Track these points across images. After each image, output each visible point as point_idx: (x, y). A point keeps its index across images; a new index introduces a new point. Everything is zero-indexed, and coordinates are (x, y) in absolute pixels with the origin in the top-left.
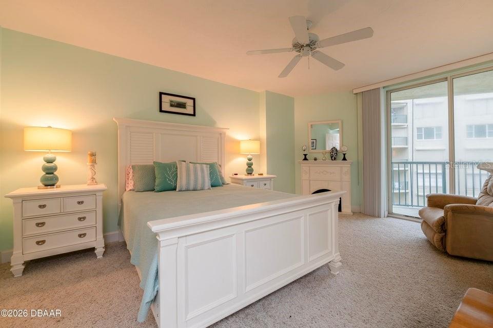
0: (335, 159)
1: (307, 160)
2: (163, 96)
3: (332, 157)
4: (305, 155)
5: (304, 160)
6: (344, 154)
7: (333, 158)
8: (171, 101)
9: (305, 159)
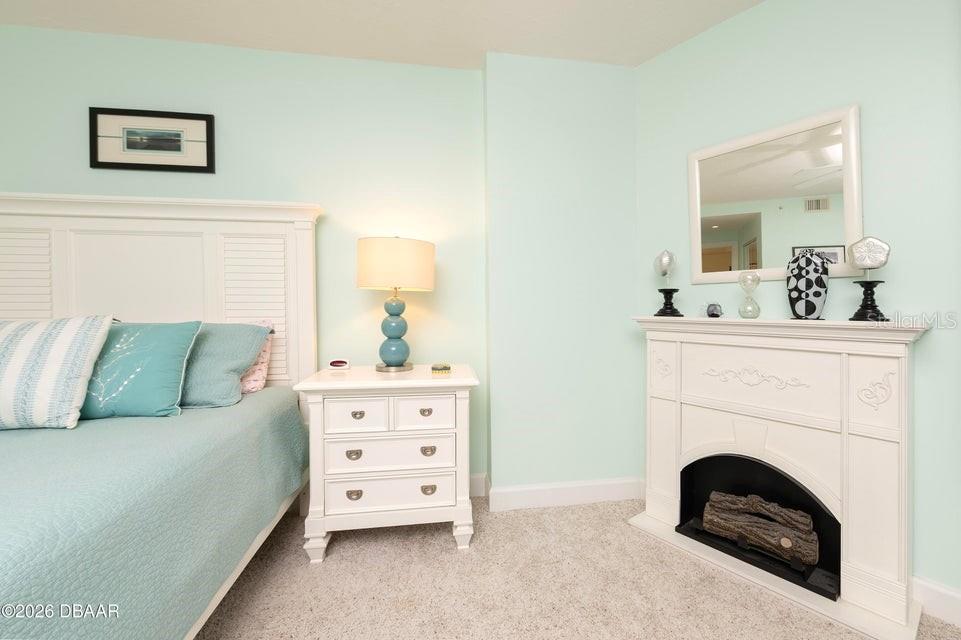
0: (811, 308)
1: (674, 313)
2: (101, 118)
3: (793, 302)
4: (668, 294)
5: (662, 313)
6: (869, 287)
7: (801, 307)
8: (130, 133)
9: (669, 310)
